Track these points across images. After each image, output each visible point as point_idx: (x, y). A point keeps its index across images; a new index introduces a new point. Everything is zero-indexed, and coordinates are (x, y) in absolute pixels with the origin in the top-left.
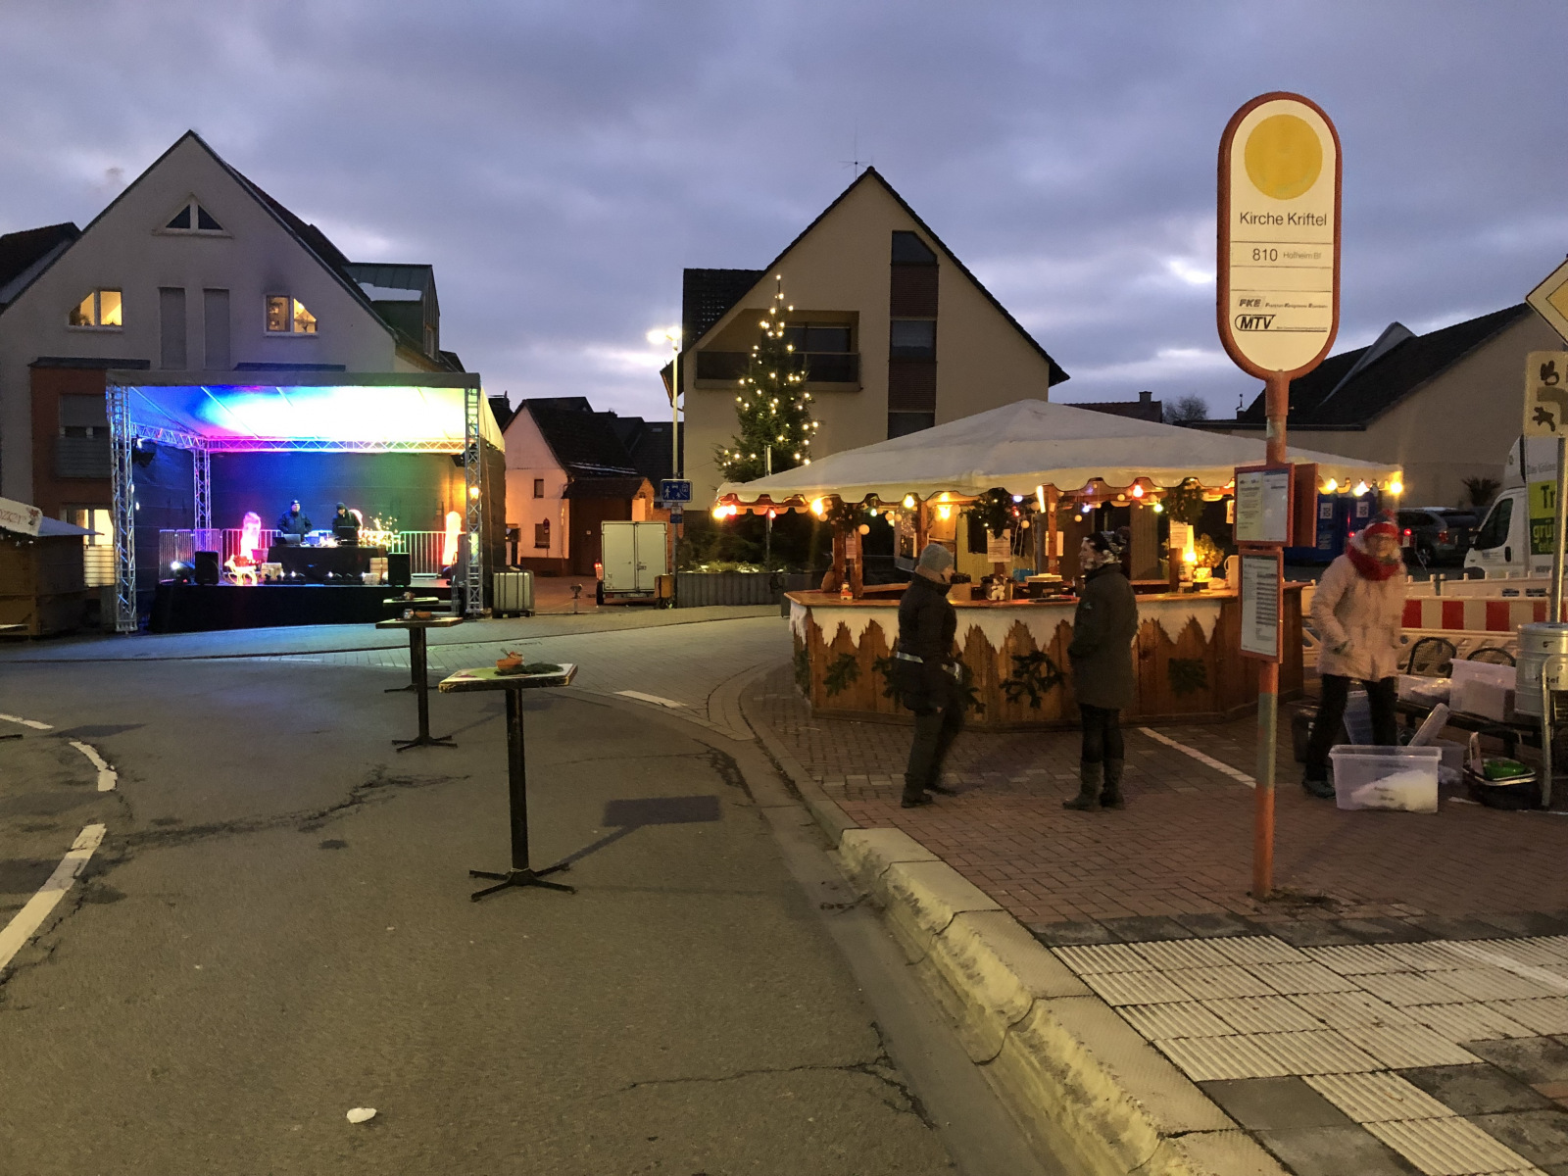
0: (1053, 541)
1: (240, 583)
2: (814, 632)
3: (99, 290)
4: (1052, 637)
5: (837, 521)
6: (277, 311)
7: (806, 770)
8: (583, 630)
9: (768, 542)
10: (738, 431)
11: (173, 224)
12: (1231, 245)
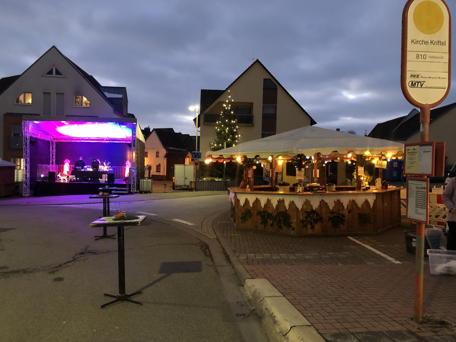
0: (316, 172)
1: (62, 181)
2: (237, 201)
3: (25, 93)
4: (318, 205)
5: (245, 165)
6: (78, 100)
7: (233, 251)
8: (166, 198)
9: (224, 171)
10: (216, 137)
11: (48, 74)
12: (408, 52)
